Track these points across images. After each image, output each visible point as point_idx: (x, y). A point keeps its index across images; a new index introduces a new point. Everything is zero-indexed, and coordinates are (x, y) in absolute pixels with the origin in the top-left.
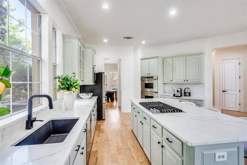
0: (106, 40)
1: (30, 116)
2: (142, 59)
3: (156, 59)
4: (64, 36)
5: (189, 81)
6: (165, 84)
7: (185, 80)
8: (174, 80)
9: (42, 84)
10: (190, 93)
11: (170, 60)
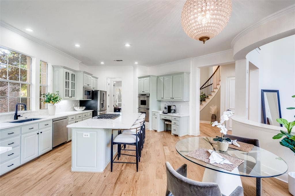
0: (102, 63)
1: (16, 114)
2: (140, 78)
3: (148, 78)
4: (53, 67)
5: (174, 98)
6: (161, 102)
7: (172, 98)
8: (164, 98)
9: (32, 99)
10: (175, 110)
11: (161, 79)
